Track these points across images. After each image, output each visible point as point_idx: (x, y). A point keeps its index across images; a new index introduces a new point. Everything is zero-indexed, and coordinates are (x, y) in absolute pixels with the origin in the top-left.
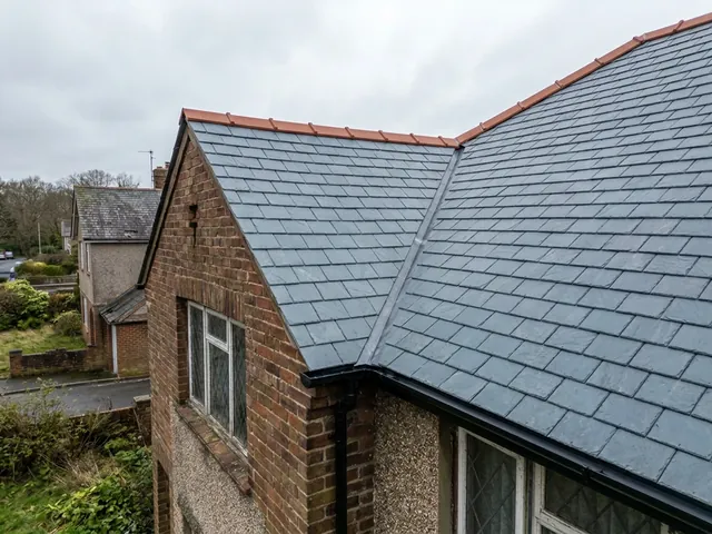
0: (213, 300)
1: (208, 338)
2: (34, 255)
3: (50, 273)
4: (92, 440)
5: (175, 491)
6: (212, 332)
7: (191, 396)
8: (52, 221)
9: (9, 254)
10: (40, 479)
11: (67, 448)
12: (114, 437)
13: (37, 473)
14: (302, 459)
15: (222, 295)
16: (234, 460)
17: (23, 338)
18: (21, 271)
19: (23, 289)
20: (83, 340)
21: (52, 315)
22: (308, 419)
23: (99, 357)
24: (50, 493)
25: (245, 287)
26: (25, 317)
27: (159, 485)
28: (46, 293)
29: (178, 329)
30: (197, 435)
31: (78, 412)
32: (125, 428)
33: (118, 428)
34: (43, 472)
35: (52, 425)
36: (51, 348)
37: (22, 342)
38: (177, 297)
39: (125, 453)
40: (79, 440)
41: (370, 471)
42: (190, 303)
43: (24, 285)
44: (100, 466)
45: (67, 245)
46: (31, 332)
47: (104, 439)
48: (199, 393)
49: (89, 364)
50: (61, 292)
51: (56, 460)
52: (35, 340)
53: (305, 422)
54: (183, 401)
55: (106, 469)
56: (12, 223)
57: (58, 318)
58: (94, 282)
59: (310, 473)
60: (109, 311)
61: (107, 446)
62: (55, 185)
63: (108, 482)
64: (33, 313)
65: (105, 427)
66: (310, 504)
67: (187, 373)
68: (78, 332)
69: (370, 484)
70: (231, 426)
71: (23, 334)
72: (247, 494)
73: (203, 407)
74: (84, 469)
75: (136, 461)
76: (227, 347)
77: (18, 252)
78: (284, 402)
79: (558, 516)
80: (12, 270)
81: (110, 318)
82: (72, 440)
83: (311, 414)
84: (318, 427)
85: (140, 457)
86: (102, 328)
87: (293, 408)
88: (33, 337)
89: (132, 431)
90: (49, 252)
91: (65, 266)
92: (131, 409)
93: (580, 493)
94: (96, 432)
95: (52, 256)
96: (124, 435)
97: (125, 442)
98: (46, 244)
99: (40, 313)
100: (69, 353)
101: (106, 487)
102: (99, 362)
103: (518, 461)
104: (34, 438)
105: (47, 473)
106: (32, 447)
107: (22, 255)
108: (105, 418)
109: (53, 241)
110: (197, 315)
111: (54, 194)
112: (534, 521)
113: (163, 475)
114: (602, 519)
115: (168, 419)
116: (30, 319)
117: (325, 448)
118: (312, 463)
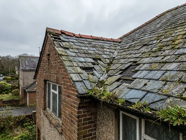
0: (53, 80)
1: (52, 91)
2: (8, 75)
3: (12, 80)
4: (20, 123)
5: (42, 135)
6: (53, 89)
7: (47, 108)
8: (13, 66)
9: (2, 75)
10: (5, 133)
11: (13, 125)
12: (26, 122)
13: (4, 132)
14: (76, 121)
15: (55, 77)
16: (58, 124)
17: (4, 96)
18: (4, 79)
19: (4, 83)
20: (19, 97)
21: (12, 90)
22: (78, 110)
23: (23, 101)
24: (8, 137)
25: (62, 74)
26: (4, 91)
27: (38, 134)
28: (11, 84)
29: (44, 89)
30: (48, 118)
31: (17, 115)
32: (29, 120)
33: (27, 120)
34: (6, 131)
35: (9, 118)
36: (11, 99)
37: (3, 97)
38: (44, 80)
39: (29, 127)
40: (17, 123)
41: (95, 126)
42: (47, 82)
43: (5, 82)
44: (22, 130)
45: (17, 73)
46: (6, 95)
47: (23, 123)
48: (49, 107)
49: (21, 103)
50: (14, 84)
51: (10, 128)
52: (7, 97)
53: (77, 111)
54: (45, 109)
55: (24, 131)
56: (2, 67)
57: (13, 91)
58: (23, 81)
59: (78, 125)
60: (27, 89)
61: (24, 125)
62: (14, 57)
63: (24, 134)
64: (7, 90)
65: (24, 119)
66: (78, 135)
67: (46, 101)
68: (18, 94)
69: (95, 130)
70: (57, 115)
71: (3, 95)
72: (61, 134)
73: (50, 111)
74: (18, 131)
75: (32, 129)
76: (57, 92)
77: (4, 75)
78: (72, 106)
79: (149, 135)
80: (2, 79)
81: (27, 90)
82: (15, 123)
83: (79, 108)
84: (81, 112)
85: (33, 127)
86: (25, 93)
87: (74, 107)
88: (6, 96)
89: (31, 121)
90: (12, 74)
91: (16, 78)
92: (31, 115)
93: (155, 128)
94: (21, 121)
95: (13, 75)
96: (29, 122)
97: (29, 124)
98: (11, 72)
99: (9, 90)
100: (16, 100)
101: (24, 136)
102: (24, 102)
103: (137, 120)
104: (4, 122)
105: (7, 132)
106: (4, 124)
107: (5, 75)
108: (24, 117)
109: (13, 72)
110: (49, 84)
111: (14, 60)
112: (142, 137)
113: (39, 131)
114: (162, 136)
115: (41, 115)
116: (6, 91)
117: (82, 119)
118: (79, 122)
